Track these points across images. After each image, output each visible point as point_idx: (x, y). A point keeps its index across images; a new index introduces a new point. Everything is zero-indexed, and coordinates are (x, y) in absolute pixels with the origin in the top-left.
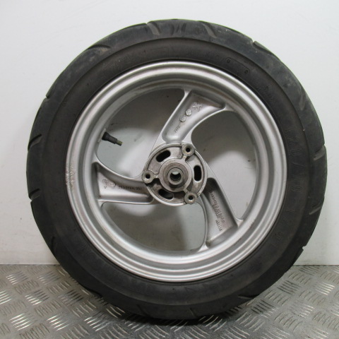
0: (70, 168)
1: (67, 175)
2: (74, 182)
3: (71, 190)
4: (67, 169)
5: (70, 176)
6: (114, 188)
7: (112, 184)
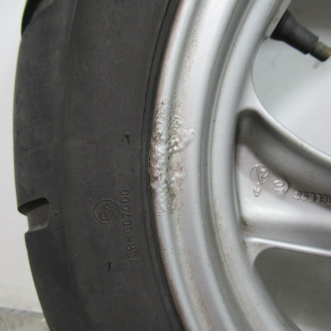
0: (170, 119)
1: (160, 149)
2: (180, 181)
3: (170, 211)
4: (161, 127)
5: (169, 156)
6: (283, 197)
7: (280, 185)
